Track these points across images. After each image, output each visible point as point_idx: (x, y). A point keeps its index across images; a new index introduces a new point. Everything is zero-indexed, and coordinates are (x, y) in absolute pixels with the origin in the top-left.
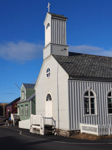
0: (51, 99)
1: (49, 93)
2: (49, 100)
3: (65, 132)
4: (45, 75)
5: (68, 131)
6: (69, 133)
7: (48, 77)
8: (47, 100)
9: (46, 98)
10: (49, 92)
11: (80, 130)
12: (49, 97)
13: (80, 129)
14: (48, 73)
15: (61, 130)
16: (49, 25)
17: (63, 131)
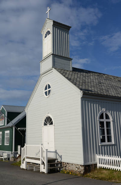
0: (52, 123)
1: (48, 116)
2: (48, 125)
3: (77, 167)
4: (43, 93)
5: (81, 165)
6: (83, 168)
7: (48, 96)
8: (45, 124)
9: (43, 121)
10: (48, 114)
12: (49, 121)
14: (48, 90)
15: (70, 163)
16: (50, 33)
17: (72, 165)
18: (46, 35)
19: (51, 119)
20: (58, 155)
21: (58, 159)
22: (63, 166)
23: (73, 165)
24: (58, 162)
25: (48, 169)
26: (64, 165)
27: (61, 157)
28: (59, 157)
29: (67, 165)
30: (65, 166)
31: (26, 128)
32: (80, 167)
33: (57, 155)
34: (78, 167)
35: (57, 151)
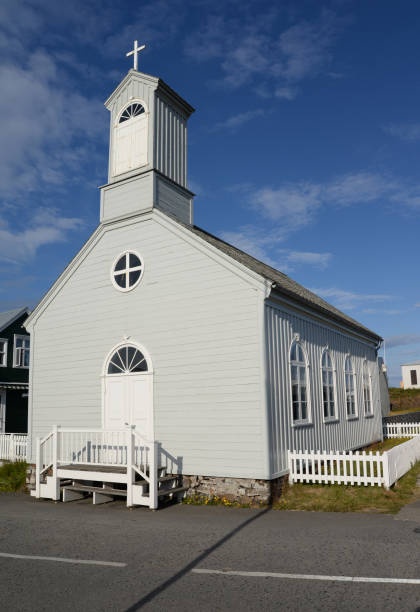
0: (143, 367)
1: (127, 346)
2: (126, 370)
3: (242, 487)
4: (108, 279)
5: (258, 480)
6: (266, 487)
7: (128, 288)
8: (113, 370)
9: (107, 361)
10: (129, 341)
11: (288, 475)
12: (129, 360)
13: (288, 471)
14: (129, 271)
15: (214, 478)
16: (143, 111)
17: (224, 481)
18: (125, 114)
19: (140, 355)
20: (168, 456)
21: (165, 468)
22: (185, 486)
23: (227, 480)
24: (166, 475)
25: (159, 498)
26: (191, 482)
27: (179, 462)
28: (169, 461)
29: (205, 482)
30: (193, 485)
31: (30, 383)
32: (257, 485)
33: (163, 457)
34: (246, 485)
35: (163, 446)
